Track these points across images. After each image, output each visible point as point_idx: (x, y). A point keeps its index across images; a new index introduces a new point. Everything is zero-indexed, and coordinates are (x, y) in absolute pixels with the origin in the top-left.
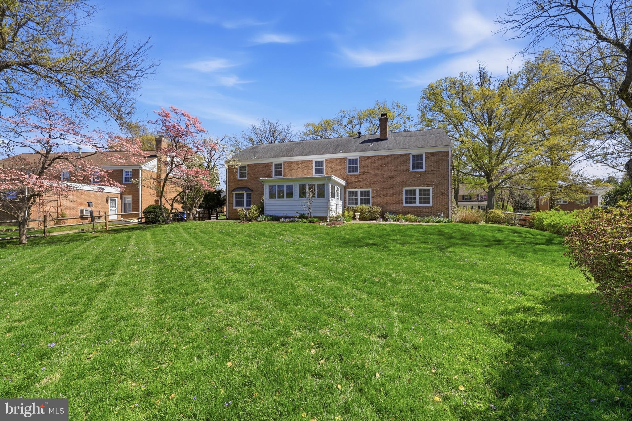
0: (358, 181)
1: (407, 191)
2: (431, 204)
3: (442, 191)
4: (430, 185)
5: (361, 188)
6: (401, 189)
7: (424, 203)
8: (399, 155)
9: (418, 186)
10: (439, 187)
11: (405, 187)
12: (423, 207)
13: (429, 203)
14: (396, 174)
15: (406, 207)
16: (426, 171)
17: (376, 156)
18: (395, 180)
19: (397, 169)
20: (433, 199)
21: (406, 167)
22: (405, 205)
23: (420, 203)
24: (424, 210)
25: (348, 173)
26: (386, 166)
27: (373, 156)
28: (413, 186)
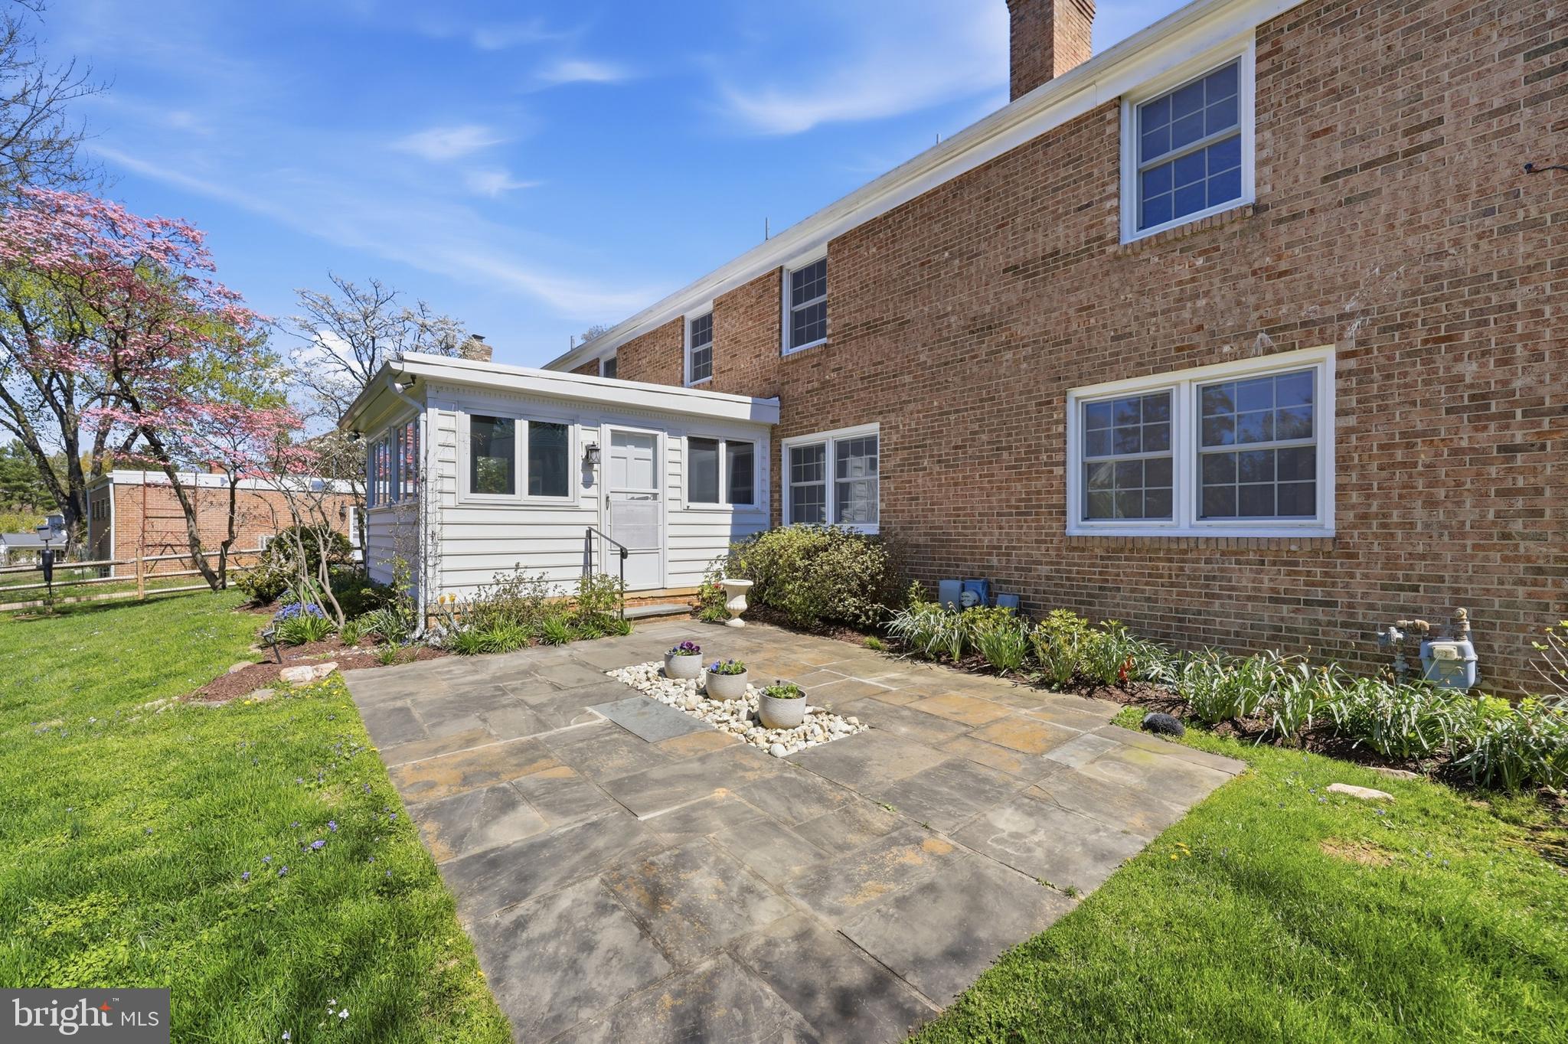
0: (825, 384)
1: (1093, 412)
2: (1325, 520)
3: (1469, 369)
4: (1312, 332)
5: (835, 423)
6: (1051, 404)
7: (1256, 506)
8: (1034, 143)
9: (1188, 356)
10: (1419, 336)
11: (1082, 380)
12: (1236, 549)
13: (1302, 504)
14: (1012, 298)
15: (1082, 545)
16: (1258, 208)
17: (899, 210)
18: (1008, 345)
19: (1017, 257)
20: (1343, 465)
21: (1085, 219)
22: (1076, 526)
23: (1211, 506)
24: (1244, 579)
25: (788, 351)
26: (952, 257)
27: (886, 216)
28: (1140, 370)
